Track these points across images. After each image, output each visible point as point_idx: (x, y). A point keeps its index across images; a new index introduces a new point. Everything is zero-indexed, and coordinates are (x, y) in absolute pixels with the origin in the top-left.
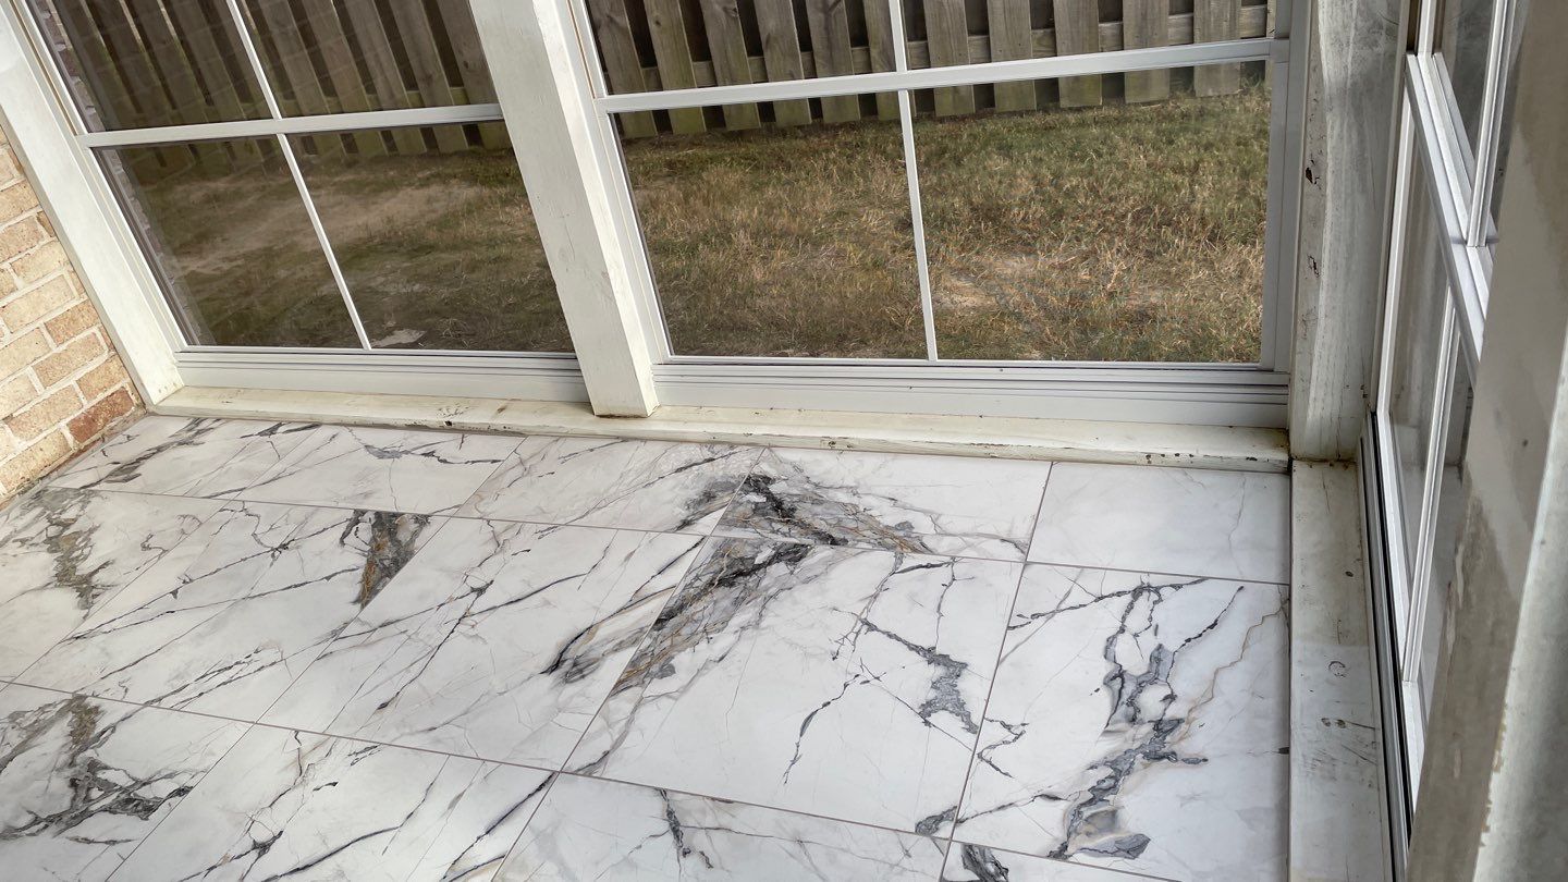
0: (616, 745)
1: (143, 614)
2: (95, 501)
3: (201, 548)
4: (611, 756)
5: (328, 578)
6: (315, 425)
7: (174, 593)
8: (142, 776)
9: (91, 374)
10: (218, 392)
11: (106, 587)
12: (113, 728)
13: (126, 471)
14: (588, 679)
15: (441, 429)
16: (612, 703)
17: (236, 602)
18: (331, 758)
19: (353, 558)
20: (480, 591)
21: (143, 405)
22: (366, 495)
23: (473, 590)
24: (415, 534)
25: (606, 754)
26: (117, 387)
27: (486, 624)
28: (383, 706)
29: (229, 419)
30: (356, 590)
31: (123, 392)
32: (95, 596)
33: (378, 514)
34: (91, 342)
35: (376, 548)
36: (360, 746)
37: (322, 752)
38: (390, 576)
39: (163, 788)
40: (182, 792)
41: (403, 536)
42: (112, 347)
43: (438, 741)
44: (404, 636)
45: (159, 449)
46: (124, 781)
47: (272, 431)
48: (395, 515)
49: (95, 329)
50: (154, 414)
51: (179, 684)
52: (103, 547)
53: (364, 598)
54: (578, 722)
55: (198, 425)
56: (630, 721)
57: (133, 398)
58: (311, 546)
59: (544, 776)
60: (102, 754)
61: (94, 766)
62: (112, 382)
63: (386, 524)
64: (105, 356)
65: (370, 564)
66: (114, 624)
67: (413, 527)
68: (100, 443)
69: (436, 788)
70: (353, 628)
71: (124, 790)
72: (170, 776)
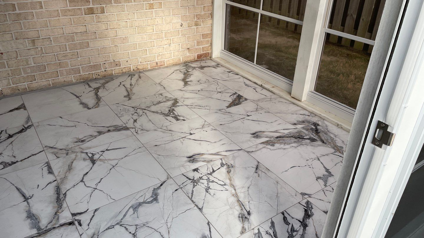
0: (255, 151)
1: (192, 92)
2: (195, 70)
3: (207, 86)
4: (253, 152)
5: (224, 101)
6: (238, 74)
7: (199, 91)
8: (179, 115)
9: (205, 47)
10: (224, 61)
11: (189, 85)
12: (179, 106)
13: (202, 68)
14: (257, 139)
15: (259, 86)
16: (259, 145)
17: (207, 97)
18: (208, 128)
19: (230, 100)
20: (248, 116)
21: (211, 57)
22: (239, 91)
23: (247, 115)
24: (243, 101)
25: (253, 151)
26: (208, 52)
27: (246, 122)
28: (221, 125)
29: (224, 67)
30: (228, 105)
31: (209, 53)
32: (187, 85)
33: (239, 95)
34: (208, 41)
35: (235, 100)
36: (214, 128)
37: (208, 126)
38: (235, 106)
39: (182, 118)
40: (184, 120)
41: (241, 100)
42: (211, 44)
43: (226, 134)
44: (231, 116)
45: (209, 66)
46: (176, 114)
47: (230, 72)
48: (242, 96)
49: (210, 39)
50: (212, 60)
51: (192, 105)
52: (192, 78)
53: (228, 107)
54: (251, 144)
55: (218, 65)
56: (260, 149)
57: (210, 55)
58: (224, 94)
59: (240, 149)
60: (176, 109)
61: (173, 110)
62: (208, 50)
63: (240, 97)
64: (209, 45)
65: (233, 102)
66: (187, 91)
67: (244, 100)
68: (200, 61)
69: (222, 141)
70: (223, 111)
71: (176, 115)
72: (183, 117)
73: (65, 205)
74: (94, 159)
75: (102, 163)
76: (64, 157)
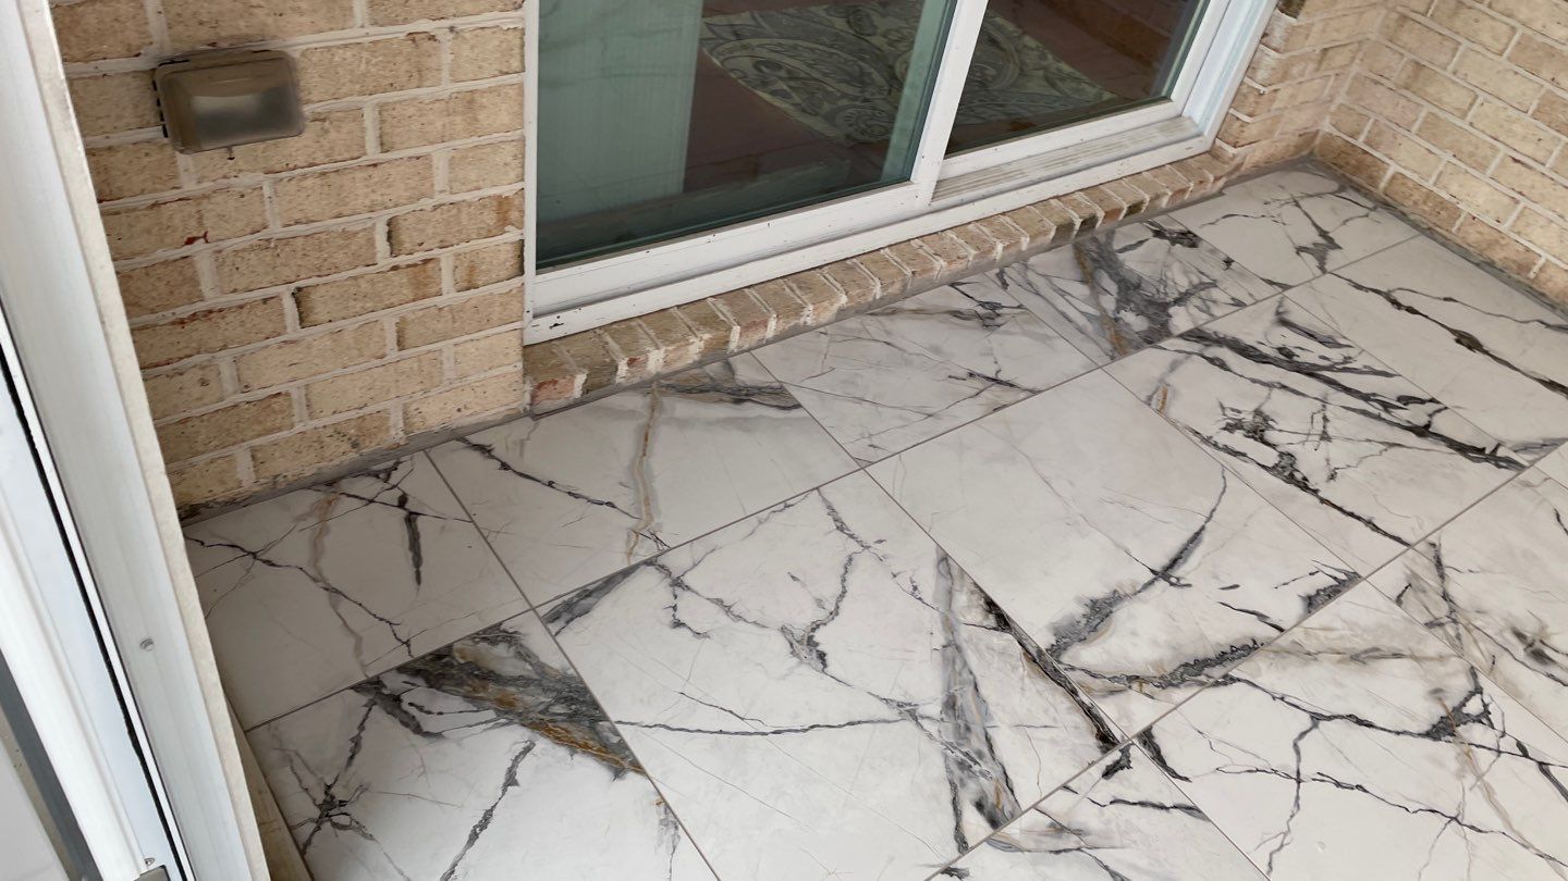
73: (1178, 694)
74: (1460, 729)
75: (1454, 766)
76: (1412, 621)
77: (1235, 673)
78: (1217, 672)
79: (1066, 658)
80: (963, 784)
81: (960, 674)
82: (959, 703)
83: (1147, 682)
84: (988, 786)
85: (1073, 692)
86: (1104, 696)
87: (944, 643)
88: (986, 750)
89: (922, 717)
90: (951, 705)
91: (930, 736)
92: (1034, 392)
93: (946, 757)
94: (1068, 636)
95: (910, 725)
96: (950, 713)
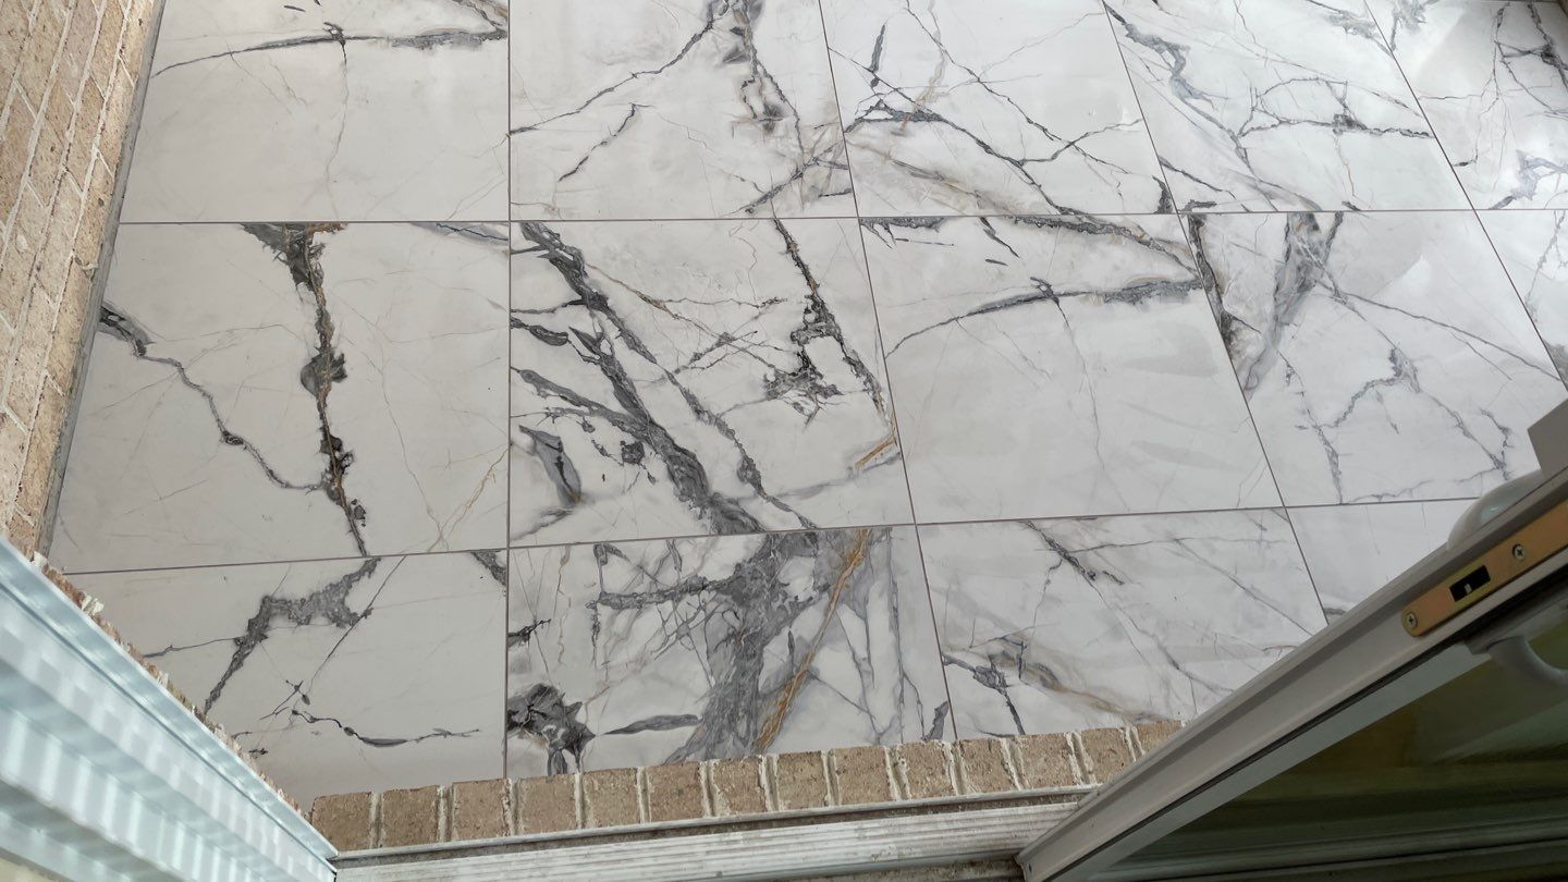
77: (1055, 212)
78: (1070, 218)
79: (1190, 276)
80: (1321, 243)
81: (1285, 302)
82: (1297, 285)
83: (1135, 237)
84: (1303, 233)
85: (1200, 255)
86: (1178, 243)
87: (1286, 327)
88: (1293, 252)
89: (1331, 289)
90: (1304, 287)
91: (1330, 276)
92: (1028, 523)
93: (1325, 261)
94: (1175, 290)
95: (1342, 287)
96: (1307, 283)
